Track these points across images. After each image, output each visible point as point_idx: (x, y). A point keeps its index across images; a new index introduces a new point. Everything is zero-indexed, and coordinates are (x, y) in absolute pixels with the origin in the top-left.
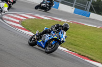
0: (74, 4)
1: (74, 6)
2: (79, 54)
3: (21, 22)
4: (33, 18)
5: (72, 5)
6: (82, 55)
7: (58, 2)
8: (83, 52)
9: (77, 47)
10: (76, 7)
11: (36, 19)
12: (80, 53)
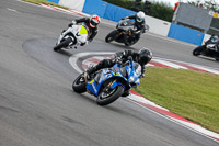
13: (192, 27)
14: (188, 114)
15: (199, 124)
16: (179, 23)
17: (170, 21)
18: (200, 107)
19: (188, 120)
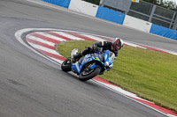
0: (151, 17)
1: (150, 19)
2: (158, 104)
3: (58, 46)
4: (78, 39)
5: (146, 19)
6: (163, 107)
7: (123, 12)
8: (164, 100)
9: (154, 92)
10: (154, 21)
11: (83, 42)
12: (159, 102)
13: (115, 9)
14: (111, 78)
15: (119, 86)
16: (105, 6)
17: (98, 4)
18: (120, 73)
19: (111, 83)
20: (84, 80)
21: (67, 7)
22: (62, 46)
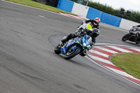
4: (128, 51)
20: (68, 59)
21: (118, 26)
22: (114, 57)
